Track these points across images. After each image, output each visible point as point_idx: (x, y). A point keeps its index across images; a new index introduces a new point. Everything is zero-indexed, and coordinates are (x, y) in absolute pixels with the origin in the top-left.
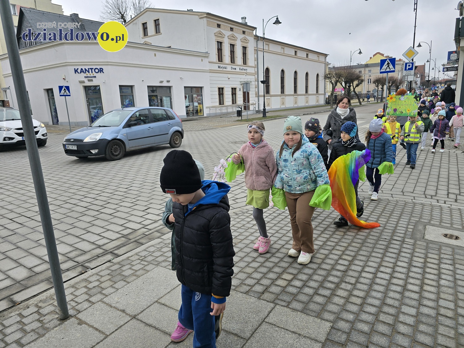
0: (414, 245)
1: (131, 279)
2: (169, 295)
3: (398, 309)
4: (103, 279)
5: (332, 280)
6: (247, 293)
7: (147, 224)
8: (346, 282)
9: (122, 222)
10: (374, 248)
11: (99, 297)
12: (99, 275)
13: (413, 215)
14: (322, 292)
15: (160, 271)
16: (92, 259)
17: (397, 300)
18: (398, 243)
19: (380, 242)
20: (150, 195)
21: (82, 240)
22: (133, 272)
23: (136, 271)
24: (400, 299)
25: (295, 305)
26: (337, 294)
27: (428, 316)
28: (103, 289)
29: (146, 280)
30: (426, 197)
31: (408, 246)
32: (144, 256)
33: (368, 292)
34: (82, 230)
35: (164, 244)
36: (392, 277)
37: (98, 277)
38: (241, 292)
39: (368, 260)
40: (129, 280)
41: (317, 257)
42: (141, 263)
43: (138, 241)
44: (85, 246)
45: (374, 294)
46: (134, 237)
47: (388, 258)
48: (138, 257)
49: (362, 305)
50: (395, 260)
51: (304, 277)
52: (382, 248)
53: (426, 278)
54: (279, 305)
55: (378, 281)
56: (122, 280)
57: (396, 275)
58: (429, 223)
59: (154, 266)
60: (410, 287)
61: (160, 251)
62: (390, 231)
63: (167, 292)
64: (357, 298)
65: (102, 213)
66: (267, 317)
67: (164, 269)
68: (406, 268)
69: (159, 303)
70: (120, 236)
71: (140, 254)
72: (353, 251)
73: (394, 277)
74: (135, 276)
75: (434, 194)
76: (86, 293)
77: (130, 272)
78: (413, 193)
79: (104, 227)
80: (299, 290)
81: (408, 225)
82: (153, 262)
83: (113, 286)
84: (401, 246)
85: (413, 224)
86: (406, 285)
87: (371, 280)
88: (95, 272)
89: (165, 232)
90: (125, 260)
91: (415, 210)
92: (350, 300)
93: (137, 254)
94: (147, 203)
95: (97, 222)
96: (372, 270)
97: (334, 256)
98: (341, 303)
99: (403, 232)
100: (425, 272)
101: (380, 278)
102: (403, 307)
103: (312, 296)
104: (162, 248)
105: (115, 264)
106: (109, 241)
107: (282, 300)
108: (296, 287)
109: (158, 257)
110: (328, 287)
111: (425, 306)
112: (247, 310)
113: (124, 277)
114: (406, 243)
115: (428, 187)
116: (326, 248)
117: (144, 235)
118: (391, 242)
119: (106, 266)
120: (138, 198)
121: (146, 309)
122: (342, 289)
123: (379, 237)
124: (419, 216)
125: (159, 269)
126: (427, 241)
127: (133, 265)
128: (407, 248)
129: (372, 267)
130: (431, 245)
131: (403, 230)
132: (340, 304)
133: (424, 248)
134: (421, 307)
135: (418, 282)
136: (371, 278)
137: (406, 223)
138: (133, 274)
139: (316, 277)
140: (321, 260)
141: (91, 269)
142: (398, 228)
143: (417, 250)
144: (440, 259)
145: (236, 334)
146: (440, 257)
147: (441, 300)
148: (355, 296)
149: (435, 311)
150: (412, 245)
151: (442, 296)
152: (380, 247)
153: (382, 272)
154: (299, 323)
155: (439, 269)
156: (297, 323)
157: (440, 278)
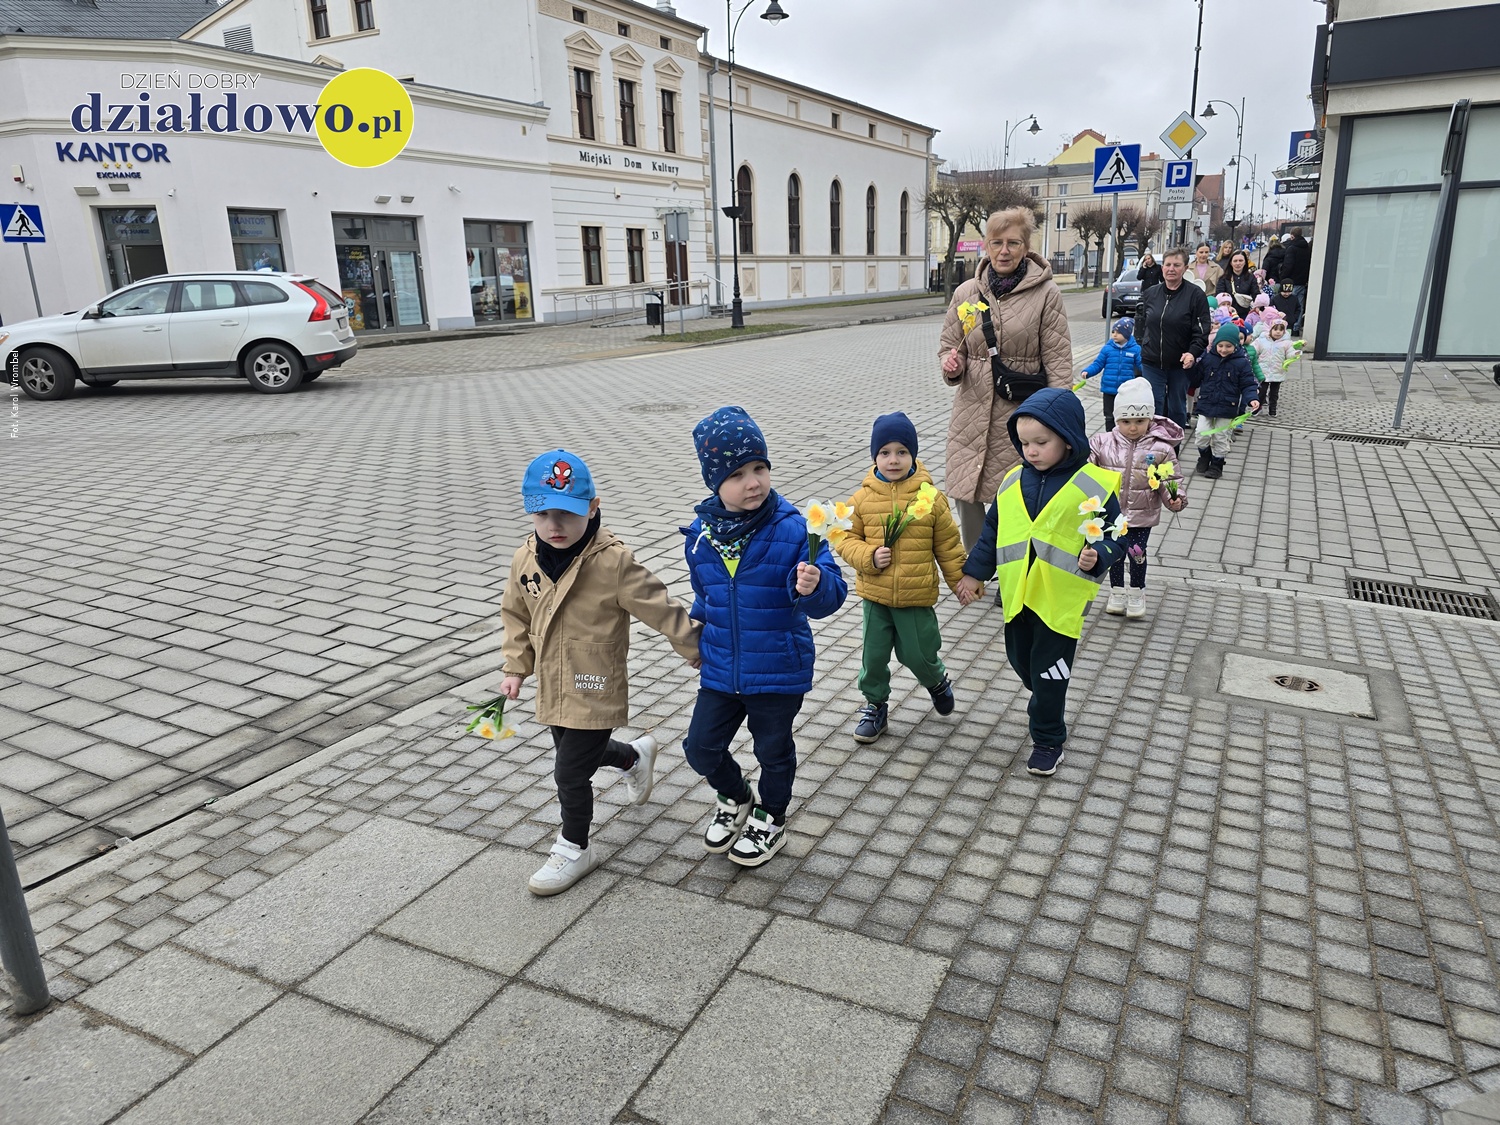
0: (1191, 711)
1: (280, 863)
2: (416, 906)
3: (1147, 903)
4: (174, 871)
5: (948, 830)
6: (680, 884)
7: (337, 680)
8: (991, 832)
9: (246, 674)
11: (164, 928)
12: (164, 857)
13: (1189, 623)
14: (918, 865)
15: (384, 832)
16: (134, 804)
17: (1144, 876)
18: (1145, 707)
19: (1094, 708)
20: (346, 582)
21: (97, 740)
22: (286, 839)
23: (299, 836)
24: (1152, 873)
25: (835, 911)
26: (965, 870)
27: (1232, 918)
28: (177, 902)
29: (334, 863)
30: (1225, 571)
31: (1175, 716)
32: (327, 786)
33: (1057, 859)
34: (97, 706)
35: (396, 744)
36: (1128, 809)
37: (158, 864)
38: (662, 884)
40: (270, 866)
41: (904, 759)
42: (316, 807)
43: (303, 737)
44: (107, 761)
45: (1075, 862)
46: (291, 723)
47: (1116, 753)
48: (304, 790)
49: (1039, 898)
50: (1137, 757)
51: (864, 824)
52: (1099, 724)
53: (1226, 808)
54: (783, 914)
55: (1086, 822)
56: (249, 867)
57: (1141, 802)
58: (1234, 647)
59: (363, 817)
60: (1180, 836)
61: (384, 764)
62: (1123, 673)
63: (409, 899)
64: (1024, 879)
65: (172, 646)
66: (745, 954)
67: (400, 823)
68: (1169, 780)
69: (382, 935)
70: (240, 721)
71: (313, 780)
72: (1013, 737)
73: (1135, 810)
74: (295, 851)
75: (1247, 560)
76: (113, 920)
77: (278, 839)
78: (1187, 558)
79: (181, 694)
80: (847, 863)
82: (357, 803)
83: (216, 889)
84: (1154, 717)
85: (1189, 651)
86: (1167, 831)
87: (1068, 822)
88: (147, 848)
89: (402, 703)
90: (257, 800)
91: (1194, 610)
92: (1005, 886)
93: (300, 780)
94: (335, 610)
95: (150, 679)
96: (1070, 792)
97: (955, 753)
98: (976, 898)
99: (1160, 674)
100: (1222, 790)
101: (1093, 814)
102: (1161, 896)
103: (887, 882)
104: (390, 755)
105: (223, 816)
106: (197, 740)
107: (794, 900)
108: (839, 855)
109: (375, 786)
110: (936, 850)
111: (1224, 889)
112: (682, 937)
113: (256, 859)
114: (1167, 705)
115: (1232, 541)
116: (930, 732)
117: (328, 717)
118: (1125, 706)
119: (188, 825)
120: (304, 594)
121: (335, 957)
122: (978, 852)
123: (1090, 693)
124: (1205, 626)
125: (383, 826)
126: (1229, 699)
127: (288, 818)
128: (1171, 722)
129: (1069, 782)
130: (1238, 711)
131: (1161, 669)
132: (972, 898)
133: (1219, 720)
134: (1213, 893)
135: (1203, 821)
136: (1066, 815)
137: (1168, 648)
138: (286, 848)
139: (900, 822)
140: (916, 770)
141: (133, 839)
142: (1146, 663)
143: (1199, 726)
144: (1265, 749)
145: (644, 1016)
146: (1264, 745)
147: (1269, 870)
148: (1019, 872)
149: (1252, 904)
150: (1185, 712)
151: (1272, 856)
152: (1092, 723)
153: (1098, 796)
154: (848, 966)
155: (1263, 780)
156: (840, 967)
157: (1265, 805)
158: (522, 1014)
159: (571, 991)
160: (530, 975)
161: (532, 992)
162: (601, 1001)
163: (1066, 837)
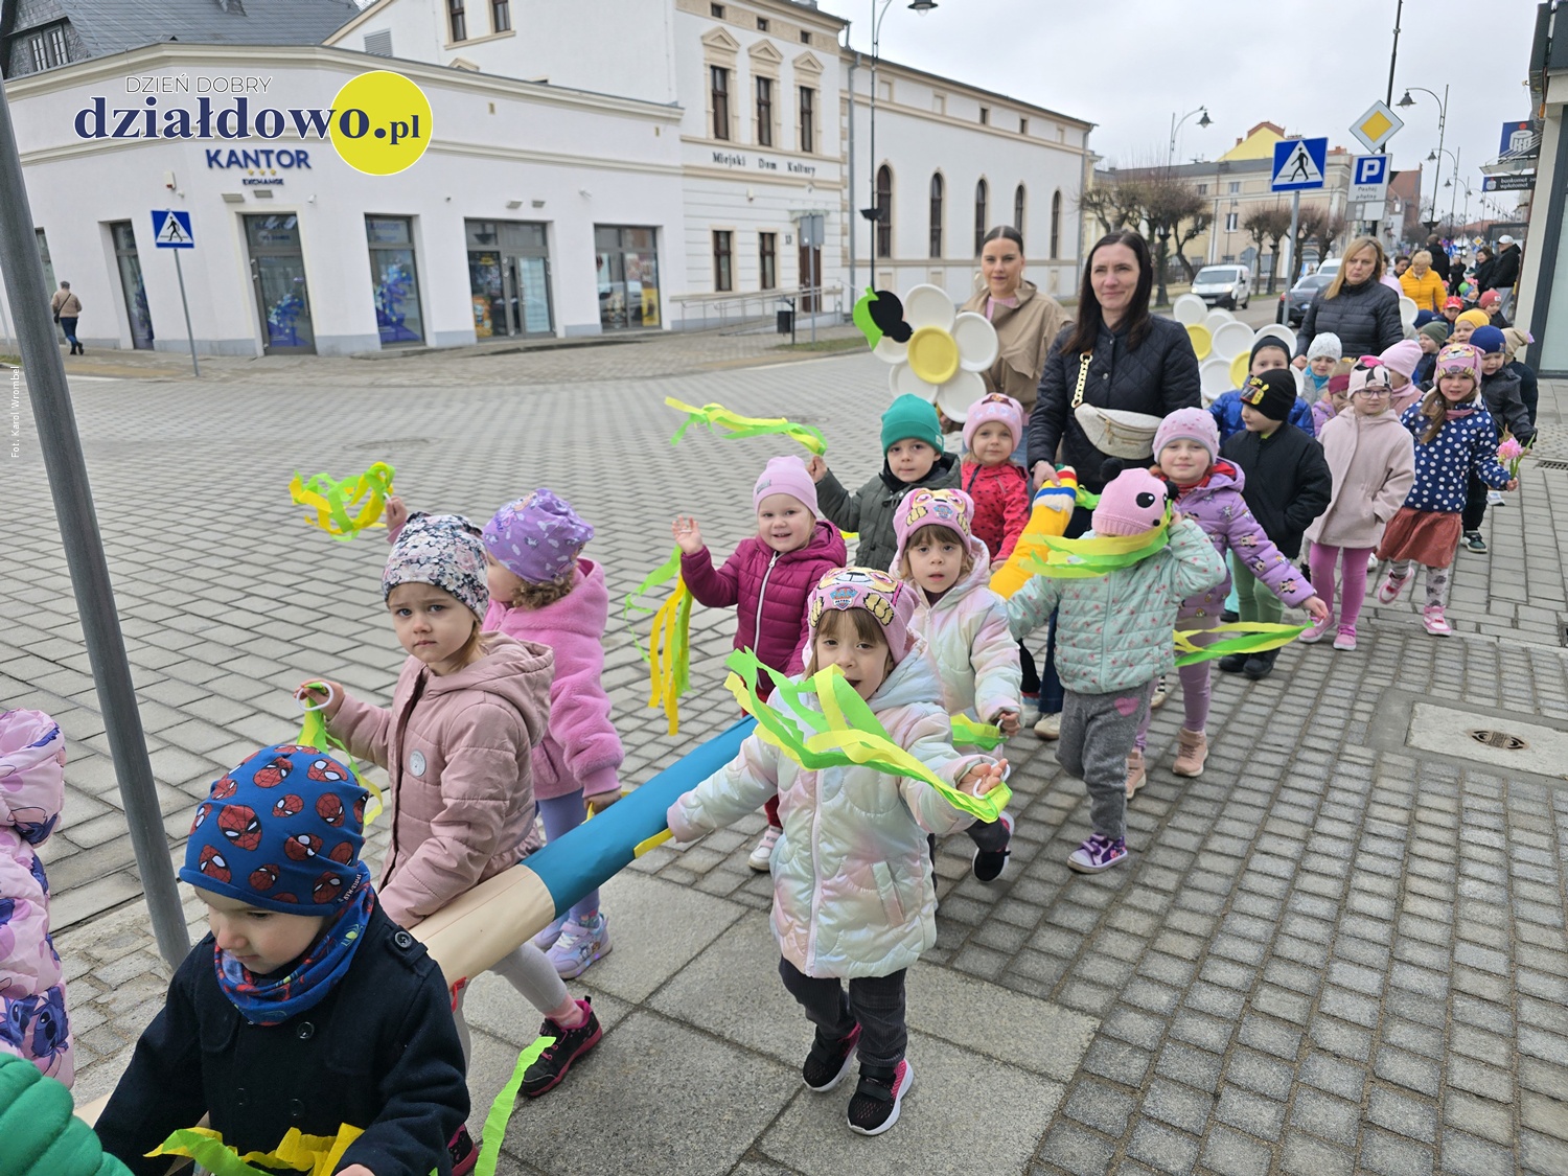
0: (1374, 765)
3: (1322, 973)
8: (1145, 886)
9: (377, 680)
10: (1239, 774)
13: (1373, 668)
14: (1064, 916)
17: (1318, 944)
18: (1321, 758)
19: (1262, 757)
21: (236, 738)
24: (1327, 941)
25: (973, 960)
26: (1116, 925)
27: (1420, 995)
31: (1355, 770)
33: (1219, 919)
34: (236, 704)
36: (1300, 869)
39: (1219, 815)
41: (1049, 803)
45: (1240, 924)
47: (1287, 808)
49: (1198, 962)
50: (1311, 813)
52: (1268, 774)
53: (1413, 874)
55: (1253, 882)
57: (1313, 862)
58: (1425, 696)
60: (1359, 902)
62: (1295, 720)
64: (1182, 939)
65: (305, 648)
68: (1347, 840)
73: (1308, 871)
80: (985, 910)
81: (1356, 700)
84: (1332, 770)
85: (1372, 698)
86: (1346, 895)
87: (1231, 881)
92: (1161, 945)
95: (284, 680)
96: (1235, 847)
98: (1129, 956)
99: (1339, 723)
100: (1409, 854)
101: (1260, 873)
102: (1337, 967)
108: (978, 900)
110: (1084, 902)
111: (1410, 963)
114: (1346, 758)
118: (1298, 756)
122: (1131, 907)
123: (1258, 740)
124: (1391, 671)
126: (1418, 753)
128: (1350, 776)
129: (1233, 837)
130: (1430, 767)
131: (1339, 718)
132: (1123, 956)
133: (1407, 777)
134: (1397, 968)
135: (1386, 887)
136: (1229, 872)
137: (1348, 694)
139: (1044, 870)
140: (1062, 815)
142: (1323, 710)
143: (1384, 782)
144: (1460, 812)
145: (772, 1054)
146: (1460, 807)
147: (1464, 945)
148: (1176, 931)
149: (1443, 982)
150: (1367, 766)
151: (1467, 930)
152: (1261, 773)
153: (1266, 853)
154: (987, 1018)
155: (1457, 845)
156: (979, 1019)
157: (1460, 873)
158: (649, 1044)
159: (697, 1023)
160: (655, 1004)
161: (656, 1022)
162: (727, 1036)
163: (1229, 898)
